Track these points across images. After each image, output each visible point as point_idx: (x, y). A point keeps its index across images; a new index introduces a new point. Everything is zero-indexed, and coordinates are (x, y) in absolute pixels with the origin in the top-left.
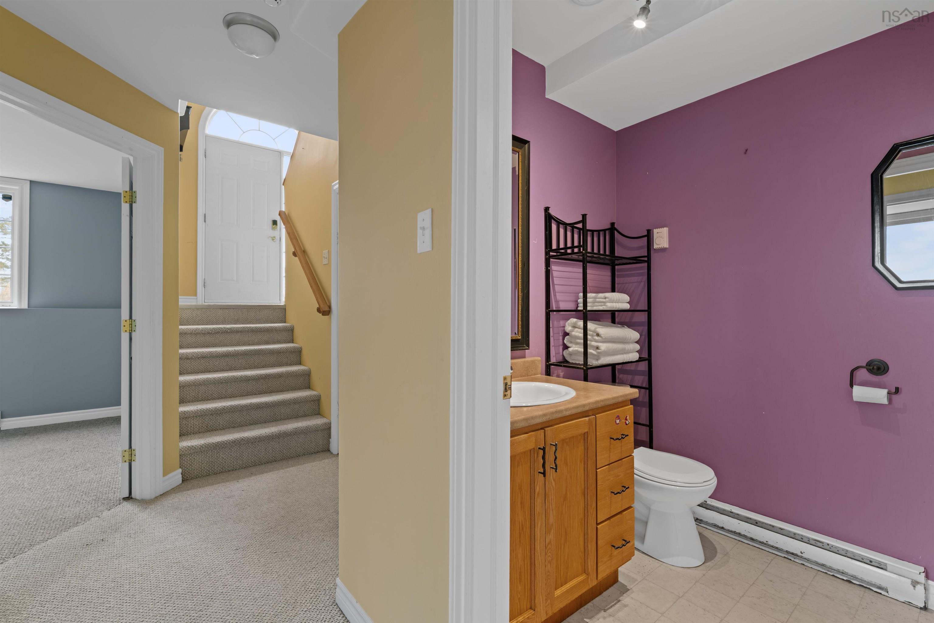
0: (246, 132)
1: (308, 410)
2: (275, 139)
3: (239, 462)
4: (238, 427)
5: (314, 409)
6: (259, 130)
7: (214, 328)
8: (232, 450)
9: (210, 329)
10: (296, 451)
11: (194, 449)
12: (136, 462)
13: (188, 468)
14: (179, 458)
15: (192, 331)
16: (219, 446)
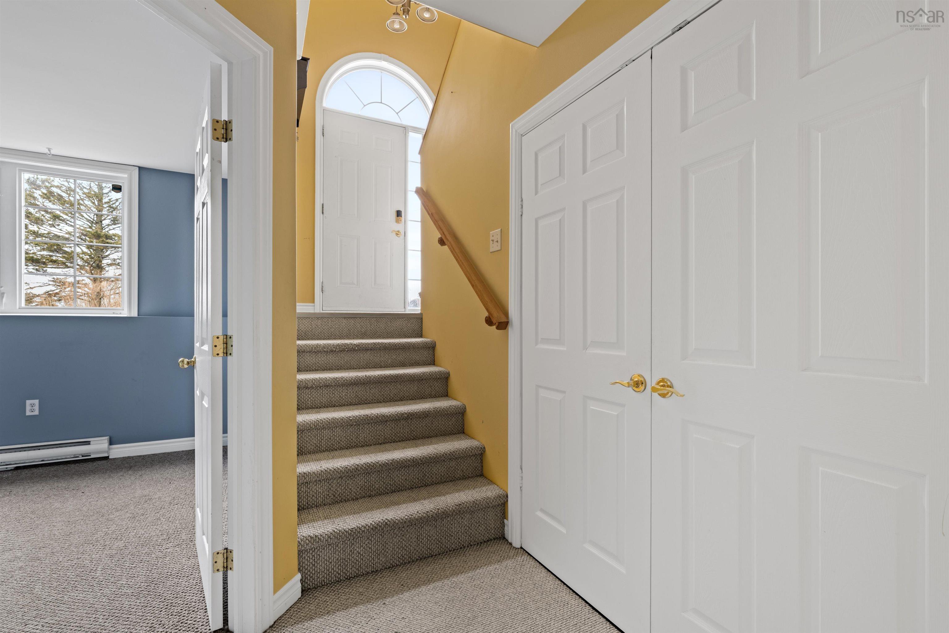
0: (367, 105)
1: (467, 469)
2: (398, 113)
3: (381, 559)
4: (375, 495)
5: (476, 468)
6: (381, 103)
7: (338, 345)
8: (371, 540)
9: (333, 345)
10: (459, 539)
11: (318, 542)
12: (233, 571)
13: (309, 571)
14: (297, 555)
15: (312, 348)
16: (354, 536)
